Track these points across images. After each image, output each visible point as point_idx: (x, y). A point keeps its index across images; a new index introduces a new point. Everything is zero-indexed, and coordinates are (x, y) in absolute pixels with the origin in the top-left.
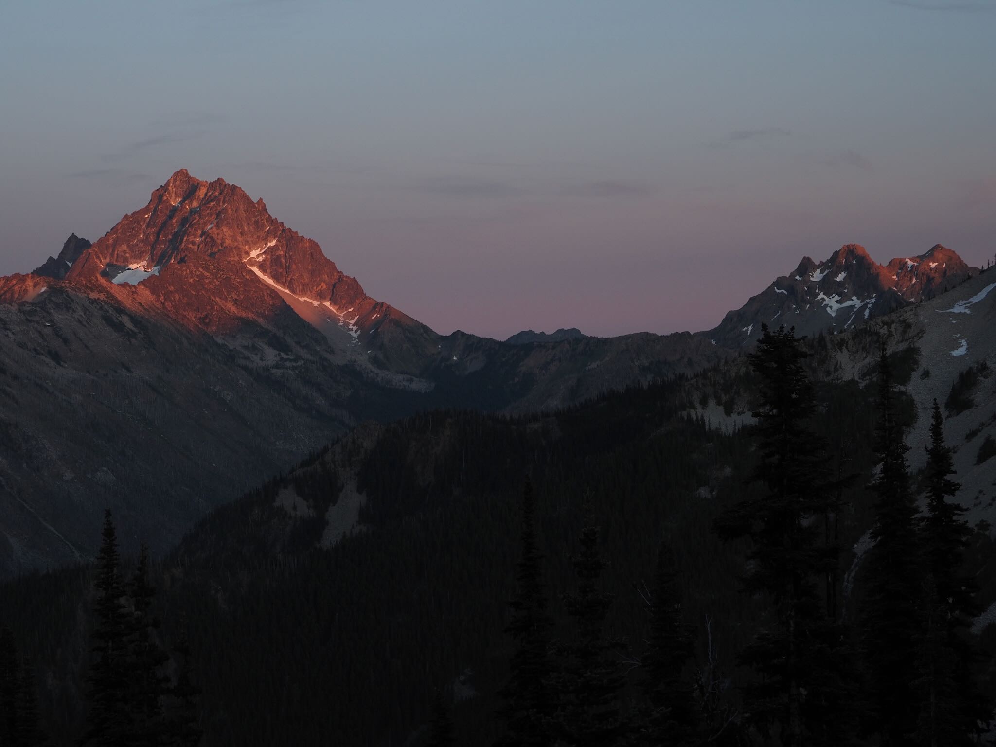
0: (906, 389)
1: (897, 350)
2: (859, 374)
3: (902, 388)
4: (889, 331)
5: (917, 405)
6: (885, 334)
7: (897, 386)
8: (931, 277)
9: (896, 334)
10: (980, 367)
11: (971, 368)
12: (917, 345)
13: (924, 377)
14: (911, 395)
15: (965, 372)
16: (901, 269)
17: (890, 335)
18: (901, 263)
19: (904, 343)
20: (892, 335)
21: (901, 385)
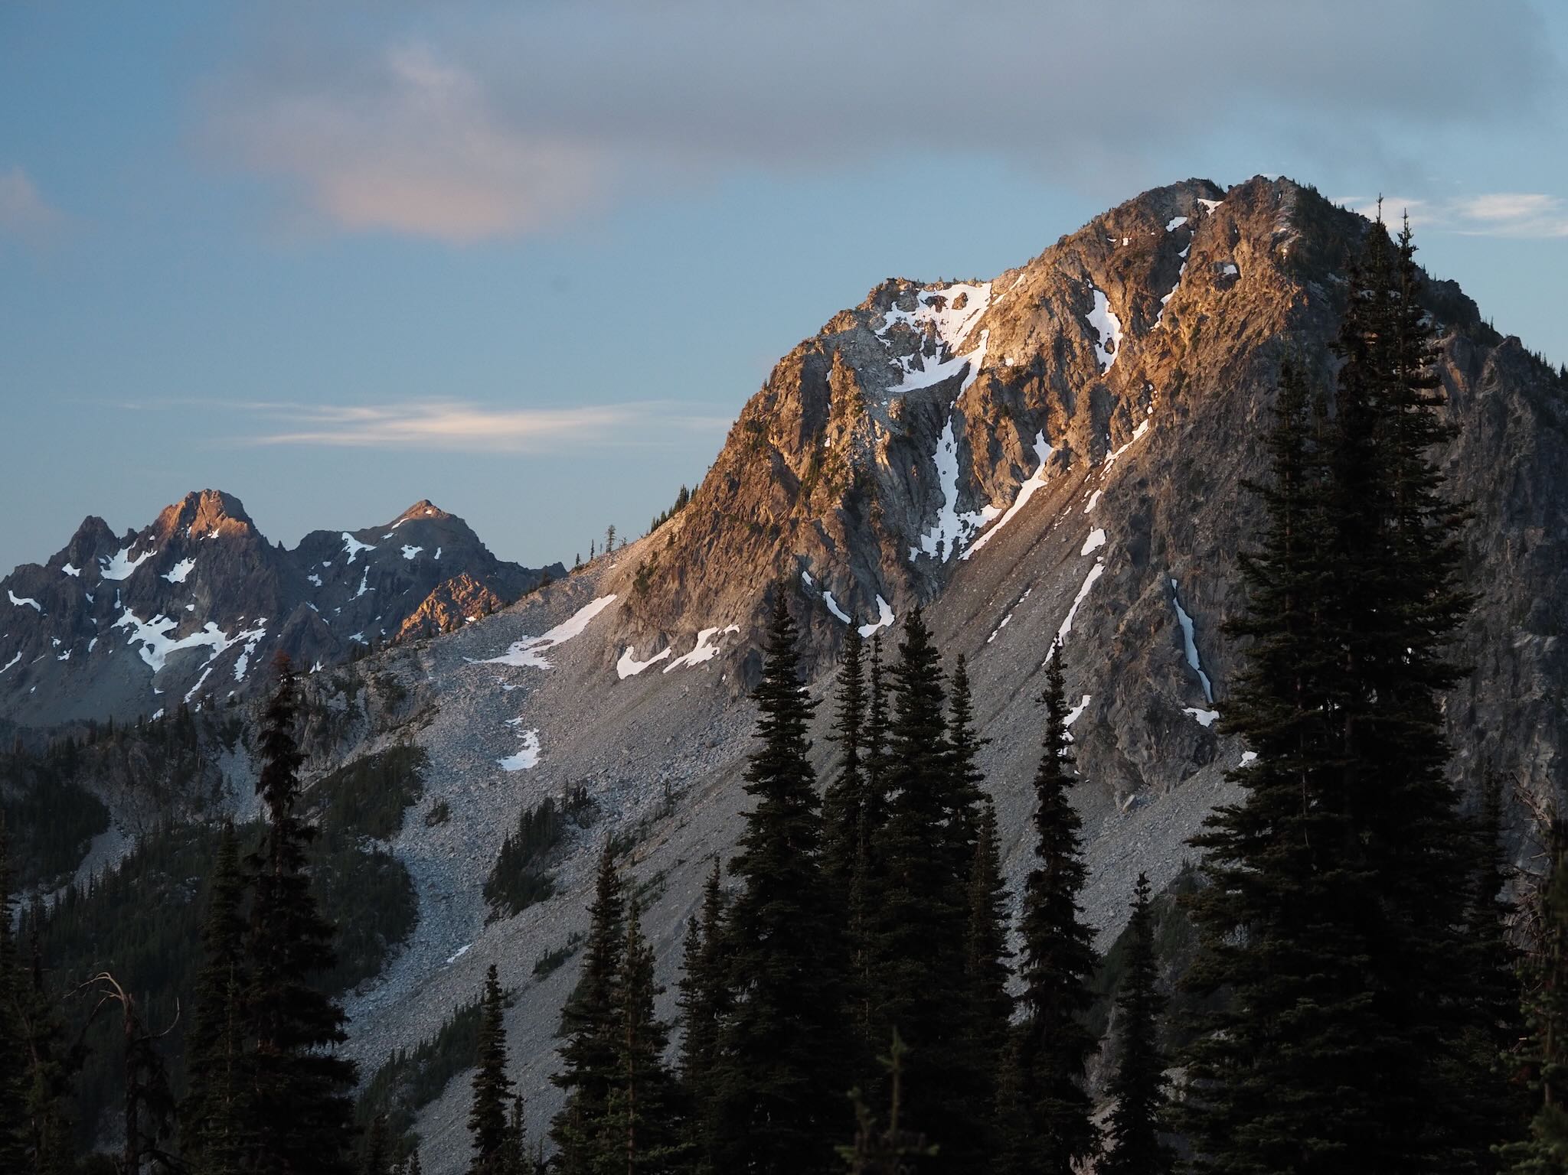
0: (391, 847)
1: (369, 753)
3: (383, 847)
4: (349, 705)
5: (417, 890)
6: (340, 712)
7: (369, 839)
9: (368, 713)
10: (571, 799)
11: (549, 802)
12: (419, 740)
13: (434, 820)
14: (403, 863)
15: (534, 811)
16: (331, 558)
17: (353, 714)
18: (332, 543)
19: (385, 735)
20: (359, 716)
21: (378, 838)
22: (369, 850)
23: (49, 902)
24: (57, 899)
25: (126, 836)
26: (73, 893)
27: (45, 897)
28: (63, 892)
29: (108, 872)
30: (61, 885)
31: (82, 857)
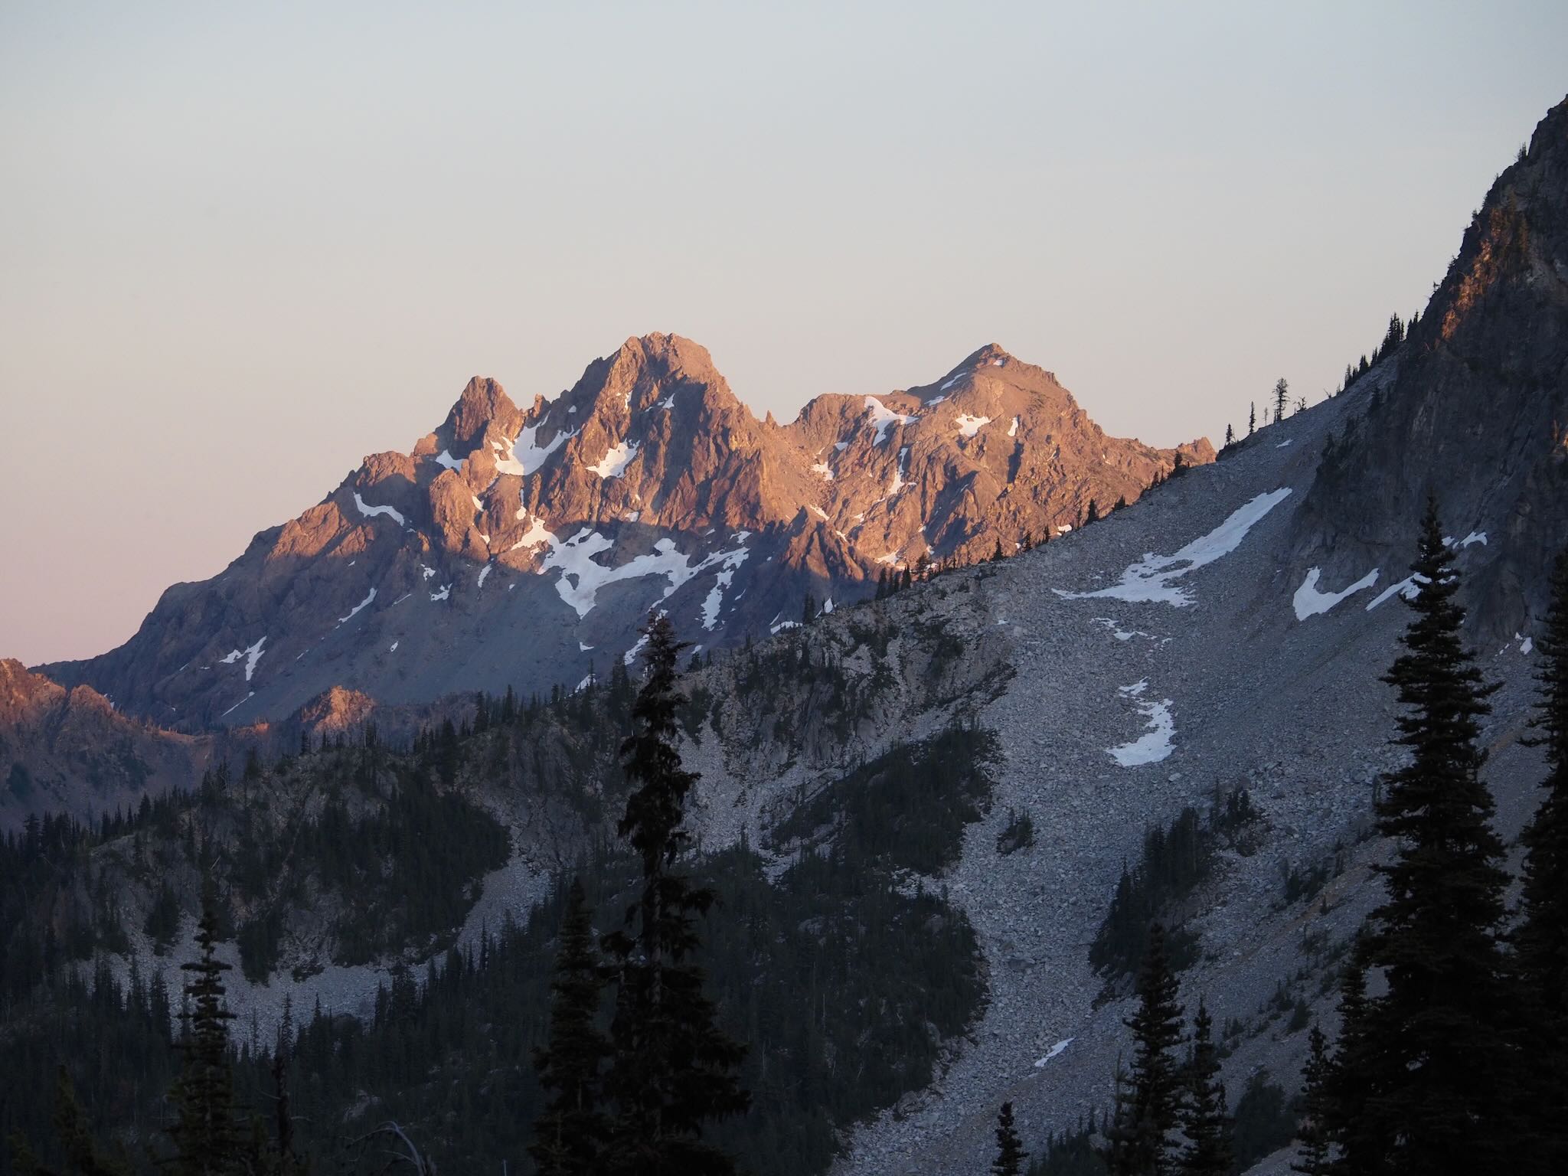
0: (944, 888)
1: (907, 740)
2: (763, 827)
3: (931, 886)
4: (875, 665)
5: (986, 953)
6: (862, 677)
7: (909, 875)
8: (962, 472)
9: (904, 678)
10: (1224, 810)
11: (1189, 814)
12: (986, 720)
13: (1010, 843)
14: (963, 912)
15: (1167, 828)
16: (848, 437)
17: (882, 679)
18: (849, 414)
19: (932, 712)
20: (891, 682)
21: (924, 872)
22: (909, 892)
23: (420, 975)
24: (432, 970)
25: (535, 872)
26: (455, 960)
27: (413, 968)
28: (441, 960)
29: (510, 928)
30: (439, 947)
31: (470, 905)
